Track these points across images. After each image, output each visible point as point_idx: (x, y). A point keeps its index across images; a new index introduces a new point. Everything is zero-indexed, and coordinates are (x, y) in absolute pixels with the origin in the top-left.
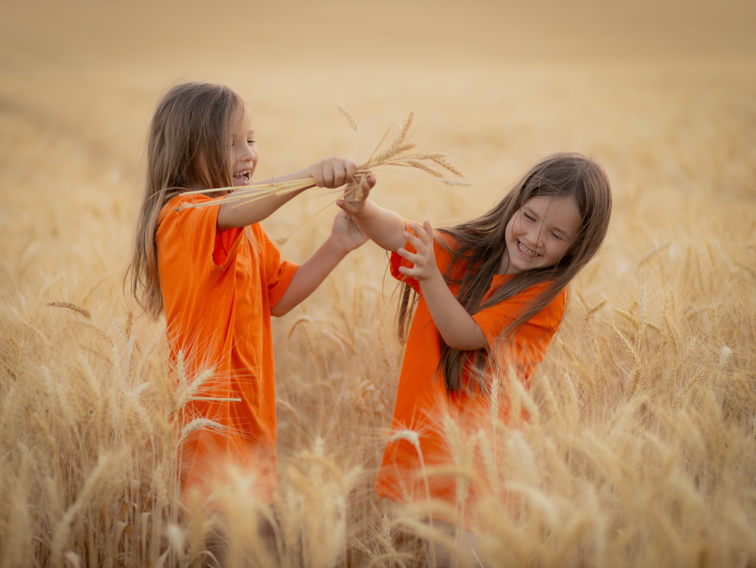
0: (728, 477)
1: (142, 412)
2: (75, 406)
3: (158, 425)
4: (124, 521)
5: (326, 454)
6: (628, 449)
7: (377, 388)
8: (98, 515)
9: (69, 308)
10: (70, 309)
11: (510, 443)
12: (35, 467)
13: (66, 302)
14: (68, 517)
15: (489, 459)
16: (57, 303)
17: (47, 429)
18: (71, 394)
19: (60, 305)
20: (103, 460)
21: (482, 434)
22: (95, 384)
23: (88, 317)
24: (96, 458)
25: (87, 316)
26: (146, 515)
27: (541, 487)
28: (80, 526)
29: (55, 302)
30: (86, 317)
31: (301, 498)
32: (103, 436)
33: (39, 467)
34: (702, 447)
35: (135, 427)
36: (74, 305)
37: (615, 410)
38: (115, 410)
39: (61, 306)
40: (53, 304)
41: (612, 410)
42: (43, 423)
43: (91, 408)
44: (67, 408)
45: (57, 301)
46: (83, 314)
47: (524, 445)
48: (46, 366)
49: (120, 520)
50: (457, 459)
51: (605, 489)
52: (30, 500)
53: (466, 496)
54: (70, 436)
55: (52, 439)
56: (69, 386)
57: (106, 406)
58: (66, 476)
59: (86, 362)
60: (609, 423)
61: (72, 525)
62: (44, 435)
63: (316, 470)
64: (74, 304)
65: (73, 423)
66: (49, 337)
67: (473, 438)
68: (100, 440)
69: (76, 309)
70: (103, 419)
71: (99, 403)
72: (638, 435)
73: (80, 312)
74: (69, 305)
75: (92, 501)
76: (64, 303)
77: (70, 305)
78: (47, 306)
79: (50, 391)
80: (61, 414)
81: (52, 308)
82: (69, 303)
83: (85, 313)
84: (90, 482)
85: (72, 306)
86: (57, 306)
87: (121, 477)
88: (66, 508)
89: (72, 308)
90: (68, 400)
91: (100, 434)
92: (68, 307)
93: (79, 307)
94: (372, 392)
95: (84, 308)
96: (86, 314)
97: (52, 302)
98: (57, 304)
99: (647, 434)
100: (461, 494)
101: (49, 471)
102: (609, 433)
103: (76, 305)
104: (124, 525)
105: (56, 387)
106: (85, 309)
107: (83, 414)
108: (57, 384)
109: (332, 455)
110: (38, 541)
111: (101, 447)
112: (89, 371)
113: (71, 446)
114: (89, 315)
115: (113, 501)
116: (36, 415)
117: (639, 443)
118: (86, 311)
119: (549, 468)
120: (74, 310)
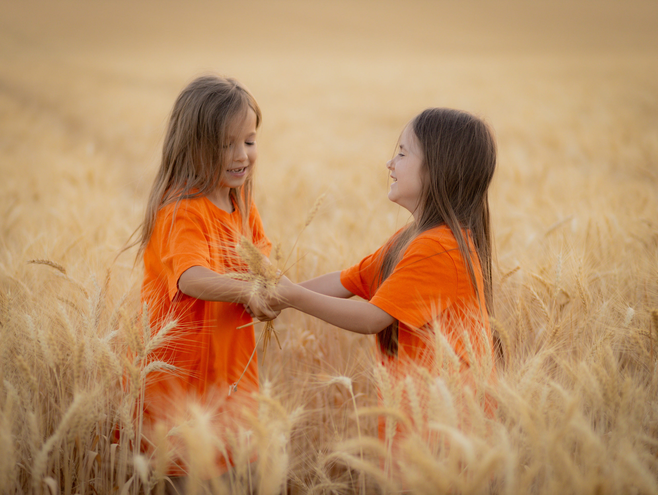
0: (622, 422)
1: (113, 356)
2: (55, 350)
3: (126, 368)
4: (95, 451)
5: (272, 396)
6: (536, 395)
7: (316, 338)
8: (73, 445)
10: (49, 266)
11: (433, 388)
12: (19, 403)
13: (45, 260)
14: (47, 447)
15: (415, 403)
17: (29, 369)
18: (51, 339)
19: (40, 262)
20: (78, 397)
21: (409, 379)
22: (72, 331)
23: (64, 272)
24: (71, 396)
26: (114, 446)
27: (459, 427)
28: (57, 455)
30: (62, 272)
31: (249, 433)
32: (78, 377)
33: (22, 403)
34: (600, 395)
35: (106, 369)
36: (51, 262)
37: (524, 361)
38: (89, 354)
40: (34, 261)
41: (522, 362)
42: (26, 364)
43: (68, 352)
44: (47, 352)
45: (37, 259)
46: (59, 270)
47: (445, 390)
48: (29, 314)
49: (92, 450)
50: (386, 401)
51: (515, 430)
52: (13, 431)
53: (394, 433)
54: (49, 376)
55: (34, 379)
56: (50, 333)
57: (81, 350)
58: (45, 412)
59: (64, 311)
60: (519, 373)
61: (50, 454)
62: (27, 374)
63: (264, 409)
65: (52, 365)
66: (32, 289)
67: (401, 383)
68: (76, 380)
69: (53, 265)
70: (79, 362)
71: (75, 348)
72: (544, 383)
73: (56, 267)
75: (68, 433)
76: (43, 261)
77: (48, 262)
78: (29, 262)
79: (32, 336)
80: (41, 356)
81: (32, 264)
82: (47, 260)
84: (66, 418)
86: (36, 263)
87: (93, 412)
88: (45, 440)
90: (48, 344)
91: (75, 374)
92: (46, 264)
93: (56, 264)
94: (312, 341)
96: (62, 270)
97: (32, 260)
98: (36, 261)
99: (552, 383)
100: (390, 432)
101: (30, 406)
102: (519, 381)
103: (53, 262)
104: (96, 454)
105: (38, 333)
106: (61, 265)
107: (61, 357)
108: (39, 330)
109: (278, 397)
110: (19, 466)
111: (76, 386)
112: (67, 320)
113: (50, 385)
114: (64, 270)
115: (86, 433)
116: (20, 357)
117: (545, 390)
118: (62, 268)
119: (467, 410)
120: (52, 267)
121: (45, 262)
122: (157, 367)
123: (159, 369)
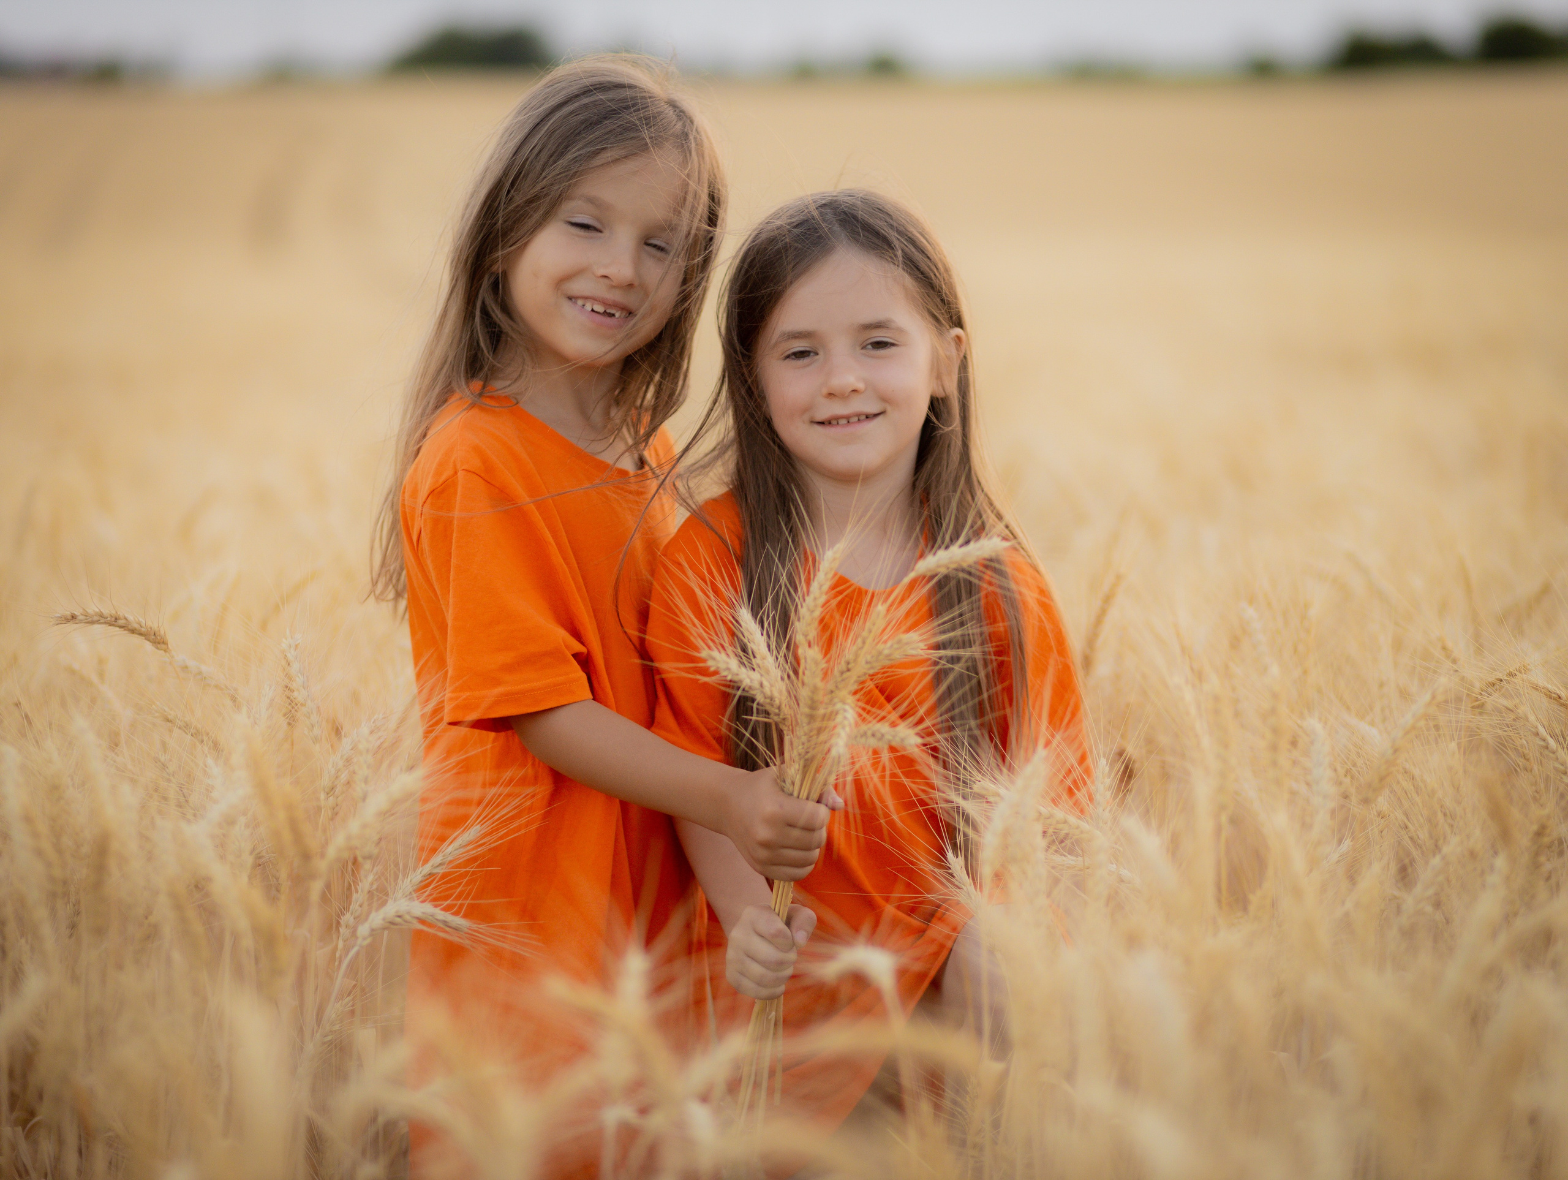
9: (113, 625)
10: (118, 629)
13: (106, 612)
16: (82, 615)
19: (90, 619)
23: (163, 646)
25: (159, 646)
29: (75, 613)
30: (157, 648)
36: (126, 619)
39: (92, 622)
40: (73, 617)
45: (82, 611)
46: (148, 640)
64: (126, 615)
69: (130, 627)
73: (141, 634)
74: (113, 619)
76: (103, 616)
77: (116, 619)
78: (57, 622)
81: (70, 626)
82: (115, 615)
83: (153, 637)
85: (121, 622)
86: (81, 621)
89: (121, 627)
92: (111, 625)
93: (139, 625)
95: (149, 624)
96: (157, 640)
97: (68, 613)
98: (81, 617)
103: (131, 618)
106: (153, 627)
114: (164, 643)
118: (157, 634)
120: (127, 632)
121: (109, 619)
122: (407, 917)
123: (415, 921)
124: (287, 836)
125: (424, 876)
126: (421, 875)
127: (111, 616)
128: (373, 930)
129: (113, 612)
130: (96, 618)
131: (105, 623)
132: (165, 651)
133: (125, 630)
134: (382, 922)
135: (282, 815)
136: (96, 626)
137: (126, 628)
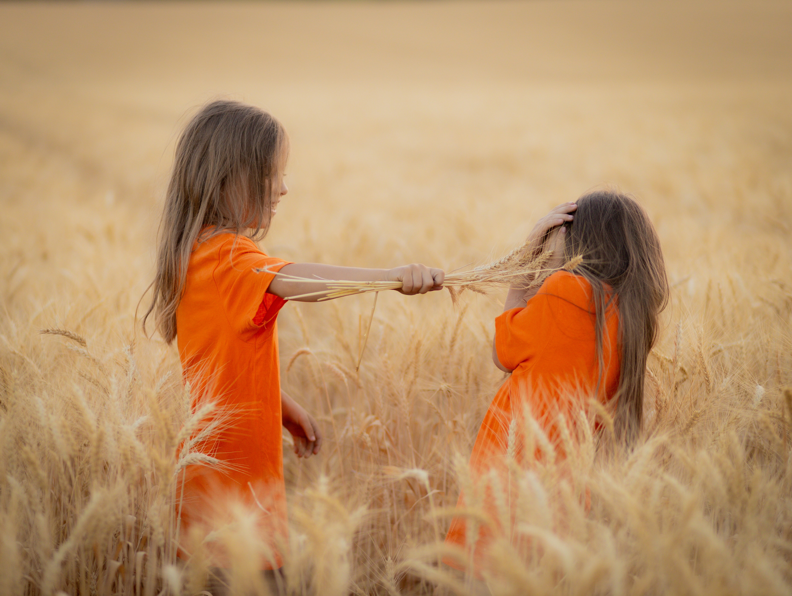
0: (751, 522)
1: (139, 446)
2: (68, 439)
3: (154, 460)
4: (117, 560)
5: (331, 493)
6: (647, 491)
7: (382, 423)
8: (90, 553)
9: (64, 335)
11: (523, 484)
12: (26, 503)
13: (61, 329)
14: (59, 556)
15: (500, 500)
17: (38, 462)
18: (64, 426)
19: (55, 332)
20: (96, 495)
21: (493, 473)
22: (90, 416)
23: (84, 344)
24: (87, 494)
25: (83, 344)
26: (141, 554)
27: (554, 530)
28: (72, 566)
29: (49, 329)
30: (82, 345)
31: (303, 537)
32: (96, 472)
33: (30, 503)
34: (723, 491)
35: (131, 462)
36: (69, 332)
37: (632, 450)
38: (111, 445)
39: (55, 334)
40: (47, 331)
41: (629, 451)
42: (33, 457)
43: (86, 442)
44: (59, 441)
45: (51, 328)
46: (78, 342)
47: (537, 486)
48: (39, 397)
49: (114, 559)
50: (467, 499)
51: (622, 533)
52: (18, 538)
53: (477, 538)
54: (63, 470)
55: (43, 474)
56: (63, 418)
57: (100, 439)
58: (57, 513)
59: (80, 393)
60: (626, 464)
61: (64, 564)
62: (35, 469)
63: (319, 509)
64: (69, 331)
65: (66, 457)
66: (40, 366)
67: (484, 477)
68: (93, 475)
69: (71, 336)
70: (97, 453)
71: (94, 436)
72: (656, 477)
73: (75, 339)
74: (64, 332)
75: (84, 539)
76: (59, 331)
77: (65, 332)
78: (40, 333)
79: (43, 423)
80: (53, 447)
81: (46, 335)
83: (80, 340)
84: (82, 519)
85: (67, 334)
86: (51, 333)
87: (115, 514)
88: (57, 547)
89: (67, 336)
90: (61, 432)
91: (93, 469)
92: (63, 335)
93: (75, 335)
94: (377, 427)
95: (79, 335)
96: (81, 342)
97: (45, 329)
98: (51, 331)
99: (666, 477)
100: (472, 536)
101: (40, 507)
102: (626, 474)
103: (71, 332)
104: (117, 564)
105: (49, 419)
106: (81, 336)
107: (77, 448)
108: (50, 415)
109: (336, 494)
110: (26, 579)
111: (95, 483)
112: (83, 403)
113: (64, 481)
114: (85, 343)
115: (106, 539)
116: (27, 448)
117: (657, 486)
118: (83, 339)
119: (563, 510)
120: (69, 338)
121: (62, 332)
122: (195, 460)
123: (198, 461)
124: (165, 431)
125: (195, 442)
126: (194, 442)
127: (63, 331)
128: (182, 466)
129: (64, 330)
130: (57, 332)
131: (61, 334)
132: (85, 346)
133: (68, 337)
134: (185, 463)
135: (163, 423)
136: (56, 335)
137: (69, 336)
